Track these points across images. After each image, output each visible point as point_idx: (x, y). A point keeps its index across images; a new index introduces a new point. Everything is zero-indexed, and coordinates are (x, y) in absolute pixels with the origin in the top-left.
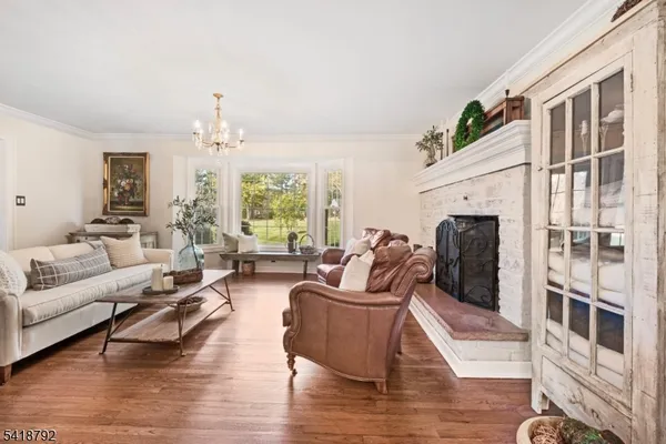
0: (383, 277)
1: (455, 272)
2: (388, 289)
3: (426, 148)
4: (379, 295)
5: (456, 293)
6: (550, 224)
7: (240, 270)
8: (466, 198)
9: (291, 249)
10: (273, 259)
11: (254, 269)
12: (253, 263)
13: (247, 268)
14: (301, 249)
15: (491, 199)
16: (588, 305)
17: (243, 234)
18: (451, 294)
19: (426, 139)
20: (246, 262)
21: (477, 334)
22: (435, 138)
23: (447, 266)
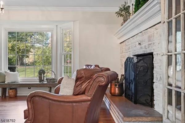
0: (81, 86)
1: (133, 86)
2: (83, 93)
3: (121, 15)
4: (79, 96)
5: (133, 100)
6: (168, 52)
7: (7, 95)
8: (140, 44)
9: (41, 80)
10: (29, 86)
11: (16, 93)
12: (16, 89)
13: (12, 93)
14: (47, 79)
15: (150, 43)
16: (181, 92)
17: (9, 71)
18: (131, 100)
19: (121, 10)
20: (11, 89)
21: (137, 118)
22: (126, 9)
23: (129, 84)
